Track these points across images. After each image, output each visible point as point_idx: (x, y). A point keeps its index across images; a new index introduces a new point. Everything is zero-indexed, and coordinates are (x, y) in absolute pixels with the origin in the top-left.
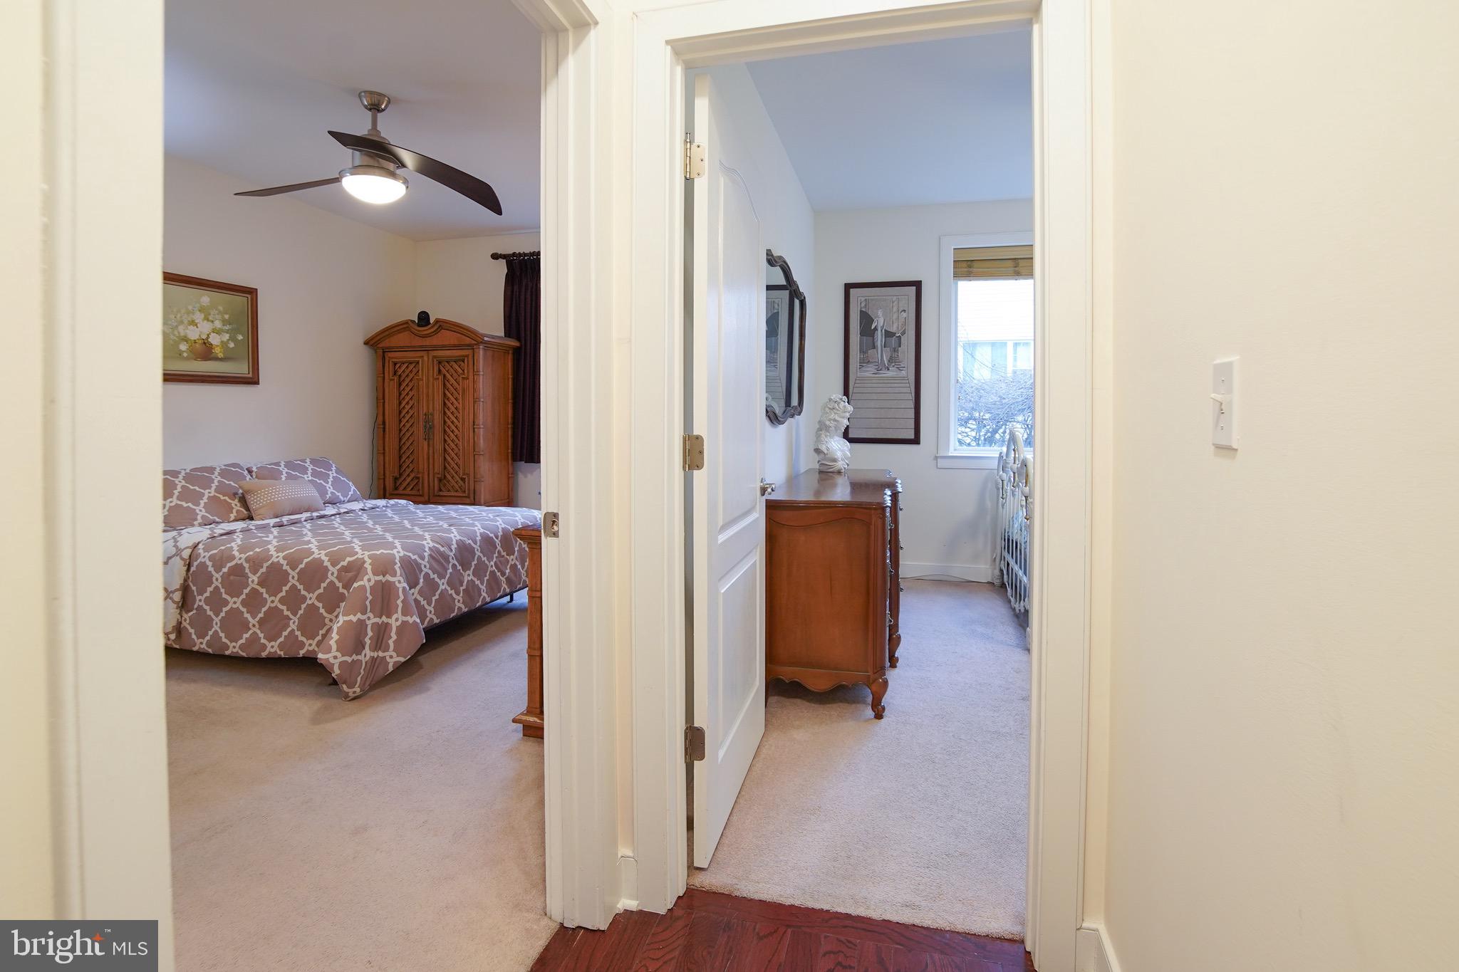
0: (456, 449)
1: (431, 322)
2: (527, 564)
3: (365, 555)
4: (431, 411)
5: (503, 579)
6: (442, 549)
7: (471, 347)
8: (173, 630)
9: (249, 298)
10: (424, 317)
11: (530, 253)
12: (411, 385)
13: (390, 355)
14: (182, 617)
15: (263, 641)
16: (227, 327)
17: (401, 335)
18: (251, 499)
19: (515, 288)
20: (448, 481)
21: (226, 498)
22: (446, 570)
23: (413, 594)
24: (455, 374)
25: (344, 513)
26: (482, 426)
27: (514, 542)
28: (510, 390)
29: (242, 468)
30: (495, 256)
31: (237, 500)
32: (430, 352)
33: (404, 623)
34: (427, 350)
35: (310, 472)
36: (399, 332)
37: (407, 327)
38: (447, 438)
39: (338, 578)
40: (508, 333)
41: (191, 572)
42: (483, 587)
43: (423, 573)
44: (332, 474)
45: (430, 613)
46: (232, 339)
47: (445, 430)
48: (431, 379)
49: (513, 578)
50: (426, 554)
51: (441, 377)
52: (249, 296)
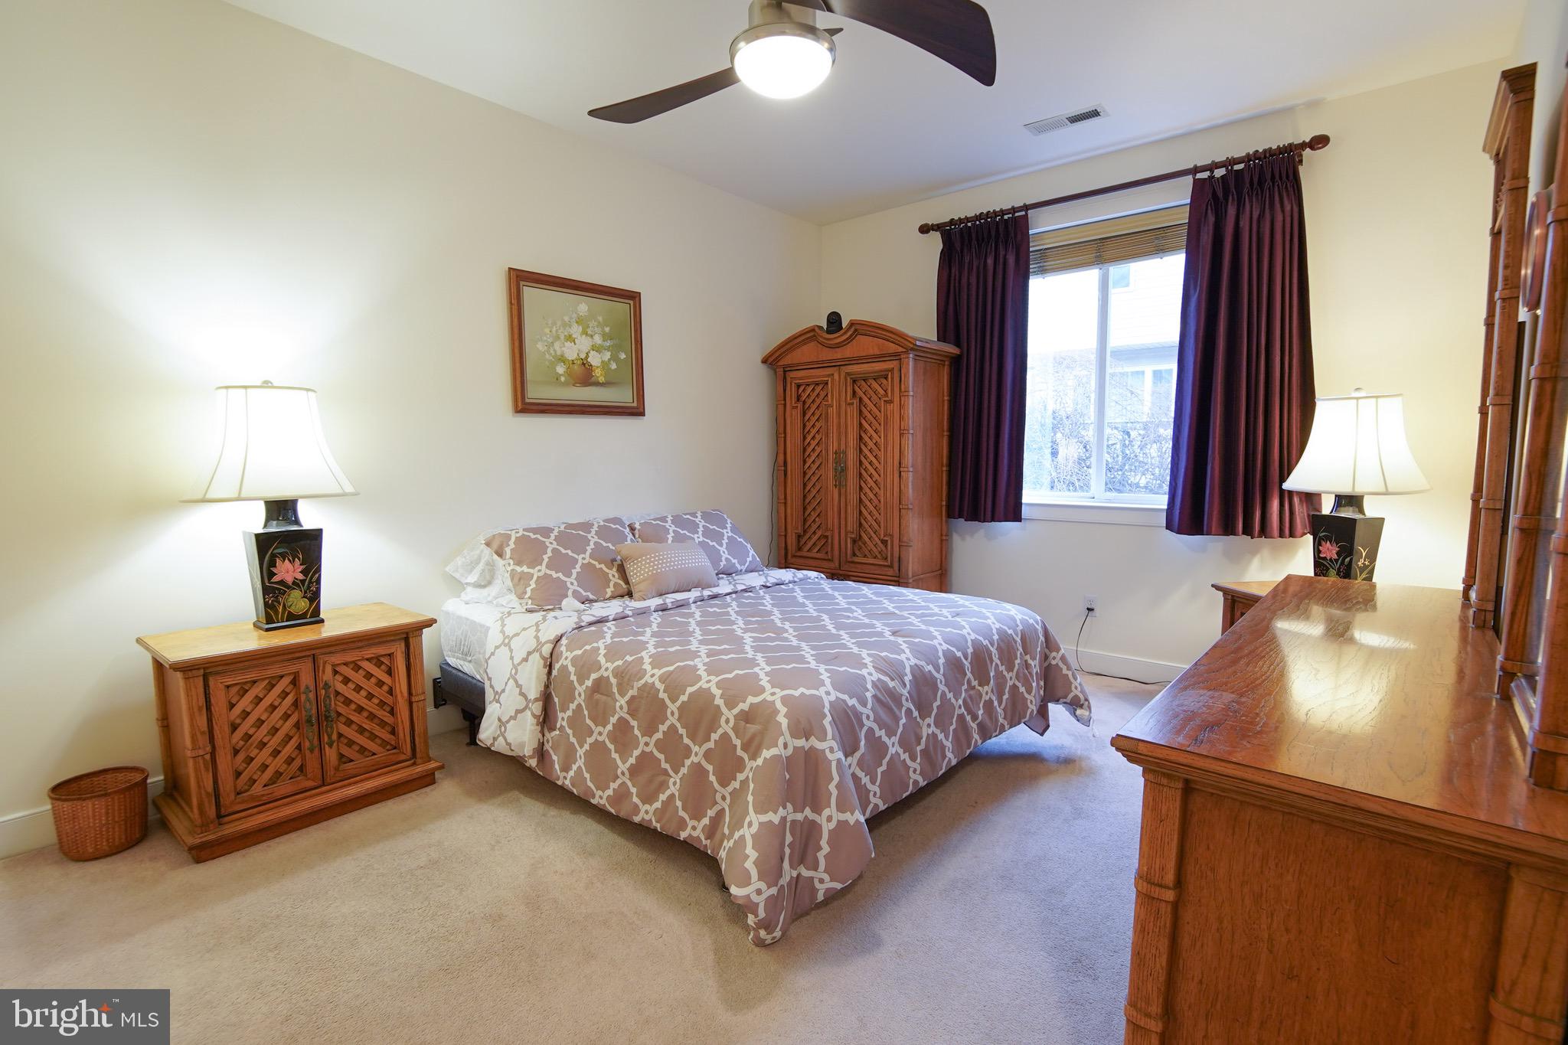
0: (876, 502)
1: (844, 326)
2: (1005, 697)
3: (773, 695)
4: (843, 447)
5: (974, 726)
6: (891, 684)
7: (896, 356)
8: (534, 753)
9: (632, 304)
10: (834, 320)
11: (976, 216)
12: (818, 413)
13: (793, 374)
14: (543, 736)
15: (635, 799)
16: (608, 343)
17: (805, 348)
18: (630, 568)
19: (953, 271)
20: (865, 543)
21: (603, 566)
22: (897, 719)
23: (850, 766)
24: (874, 397)
25: (742, 590)
26: (911, 469)
27: (988, 662)
28: (946, 417)
29: (622, 524)
30: (925, 229)
31: (615, 569)
32: (842, 367)
33: (842, 824)
34: (838, 364)
35: (701, 530)
36: (805, 342)
37: (814, 336)
38: (863, 485)
39: (735, 729)
40: (942, 336)
41: (553, 676)
42: (948, 744)
43: (865, 729)
44: (727, 533)
45: (875, 794)
46: (614, 358)
47: (860, 474)
48: (843, 404)
49: (988, 722)
50: (869, 695)
51: (856, 402)
52: (631, 302)
